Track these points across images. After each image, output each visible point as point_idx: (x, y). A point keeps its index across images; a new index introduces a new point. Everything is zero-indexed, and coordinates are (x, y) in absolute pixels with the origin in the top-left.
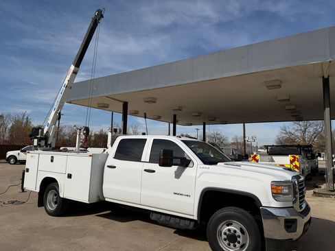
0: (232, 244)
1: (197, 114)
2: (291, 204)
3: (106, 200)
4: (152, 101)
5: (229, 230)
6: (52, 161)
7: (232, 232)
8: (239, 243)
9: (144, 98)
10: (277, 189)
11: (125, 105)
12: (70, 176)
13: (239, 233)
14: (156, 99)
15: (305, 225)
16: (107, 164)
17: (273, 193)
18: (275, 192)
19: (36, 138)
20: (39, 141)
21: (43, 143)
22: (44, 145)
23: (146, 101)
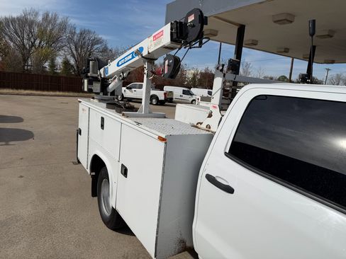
4: (287, 20)
6: (102, 126)
9: (273, 16)
11: (241, 30)
12: (125, 172)
14: (294, 16)
19: (87, 77)
20: (90, 83)
21: (97, 87)
22: (99, 91)
23: (275, 22)
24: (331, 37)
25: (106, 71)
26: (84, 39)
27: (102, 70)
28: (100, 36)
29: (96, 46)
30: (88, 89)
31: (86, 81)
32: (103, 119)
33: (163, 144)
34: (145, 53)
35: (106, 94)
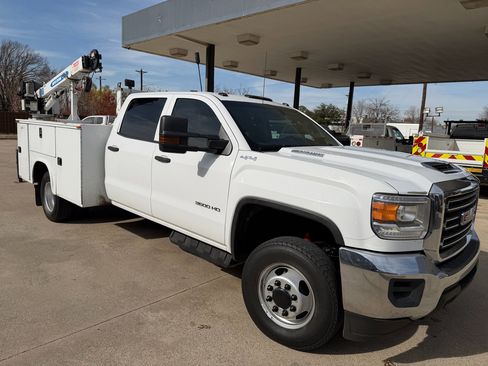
0: (281, 310)
1: (336, 66)
2: (418, 246)
3: (113, 203)
4: (251, 41)
5: (278, 283)
6: (41, 135)
7: (283, 286)
8: (294, 309)
9: (238, 36)
10: (385, 212)
11: (211, 49)
12: (60, 162)
13: (295, 290)
14: (258, 37)
15: (446, 291)
16: (109, 144)
17: (373, 219)
18: (379, 216)
19: (24, 98)
20: (27, 102)
21: (34, 106)
22: (36, 109)
23: (241, 42)
24: (305, 58)
25: (41, 92)
26: (9, 55)
27: (38, 91)
28: (36, 52)
29: (30, 67)
30: (26, 108)
31: (23, 101)
32: (40, 129)
33: (79, 131)
34: (69, 76)
35: (43, 112)
